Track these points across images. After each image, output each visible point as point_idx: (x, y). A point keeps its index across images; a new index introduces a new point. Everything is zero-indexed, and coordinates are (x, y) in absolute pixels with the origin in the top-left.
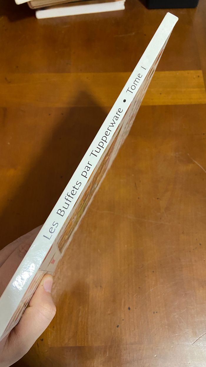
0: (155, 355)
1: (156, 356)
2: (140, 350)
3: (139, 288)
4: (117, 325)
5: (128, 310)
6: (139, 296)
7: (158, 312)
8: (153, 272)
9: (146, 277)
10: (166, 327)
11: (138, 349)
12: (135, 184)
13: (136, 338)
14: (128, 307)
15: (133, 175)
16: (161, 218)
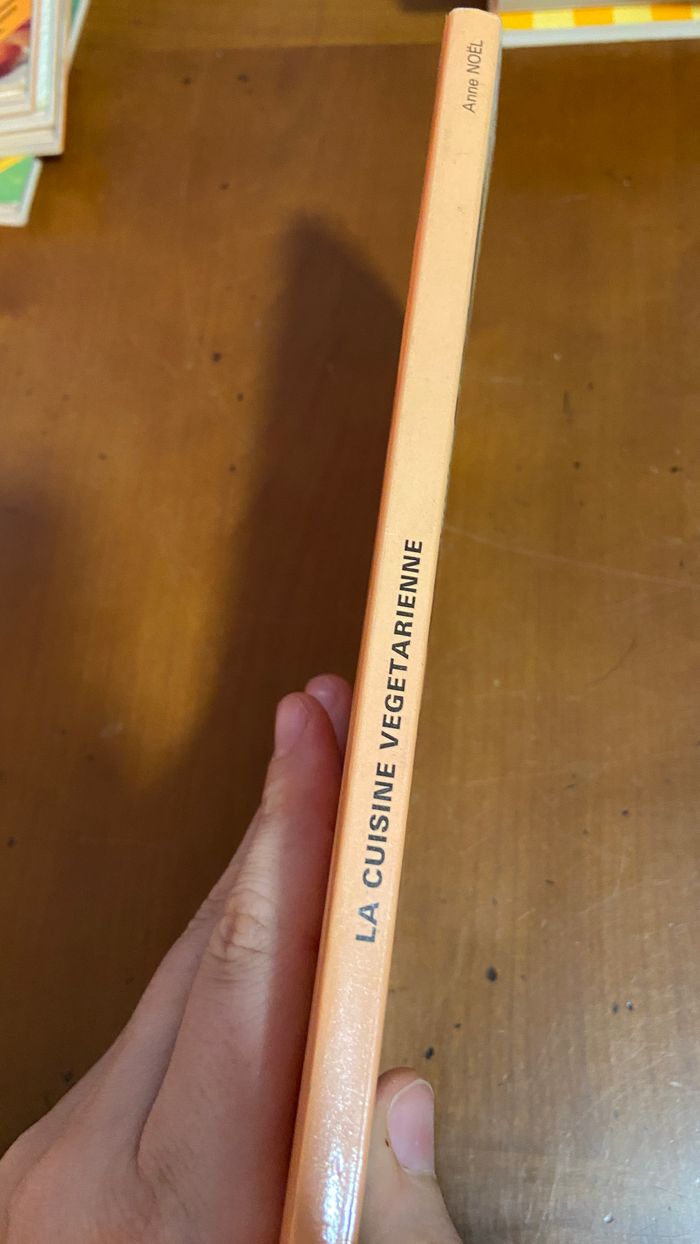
0: (606, 1214)
1: (610, 1222)
2: (531, 1178)
3: (550, 882)
4: (426, 1049)
5: (486, 983)
6: (543, 923)
7: (635, 1006)
8: (625, 813)
9: (585, 832)
10: (675, 1084)
11: (522, 1174)
12: (566, 396)
13: (517, 1122)
14: (485, 969)
15: (557, 357)
16: (681, 564)
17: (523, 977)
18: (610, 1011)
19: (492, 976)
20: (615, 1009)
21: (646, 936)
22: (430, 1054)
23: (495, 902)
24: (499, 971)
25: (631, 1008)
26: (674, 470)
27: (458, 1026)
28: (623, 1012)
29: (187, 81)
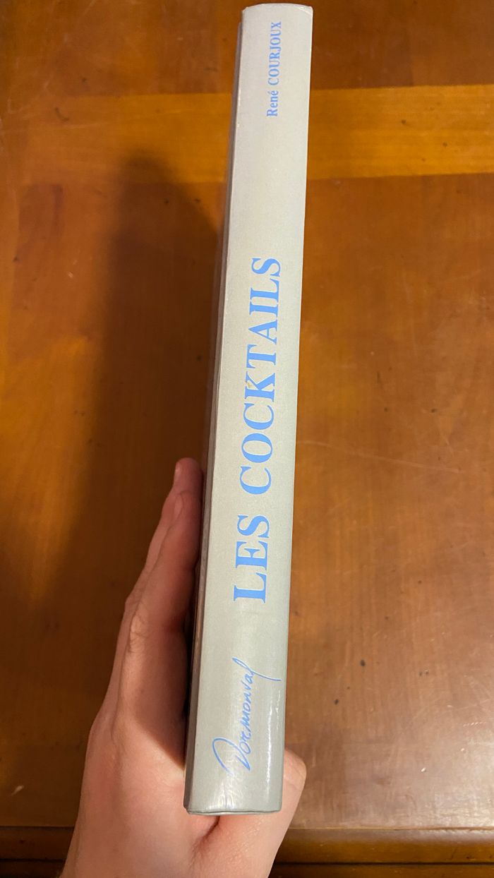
0: (422, 768)
1: (425, 771)
2: (388, 755)
3: (387, 618)
4: (335, 700)
5: (360, 667)
6: (385, 637)
7: (430, 672)
8: (420, 582)
9: (402, 593)
10: (449, 706)
11: (384, 753)
12: (379, 376)
13: (379, 730)
14: (360, 660)
15: (372, 353)
16: (439, 459)
17: (378, 663)
18: (418, 675)
19: (363, 664)
20: (421, 674)
21: (433, 640)
22: (337, 702)
23: (361, 629)
24: (366, 660)
25: (427, 673)
26: (433, 411)
27: (348, 688)
28: (423, 675)
29: (167, 202)
